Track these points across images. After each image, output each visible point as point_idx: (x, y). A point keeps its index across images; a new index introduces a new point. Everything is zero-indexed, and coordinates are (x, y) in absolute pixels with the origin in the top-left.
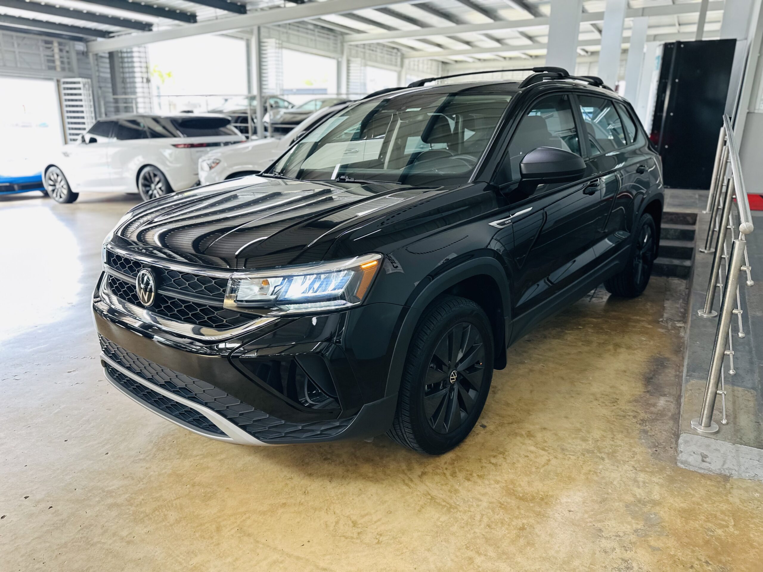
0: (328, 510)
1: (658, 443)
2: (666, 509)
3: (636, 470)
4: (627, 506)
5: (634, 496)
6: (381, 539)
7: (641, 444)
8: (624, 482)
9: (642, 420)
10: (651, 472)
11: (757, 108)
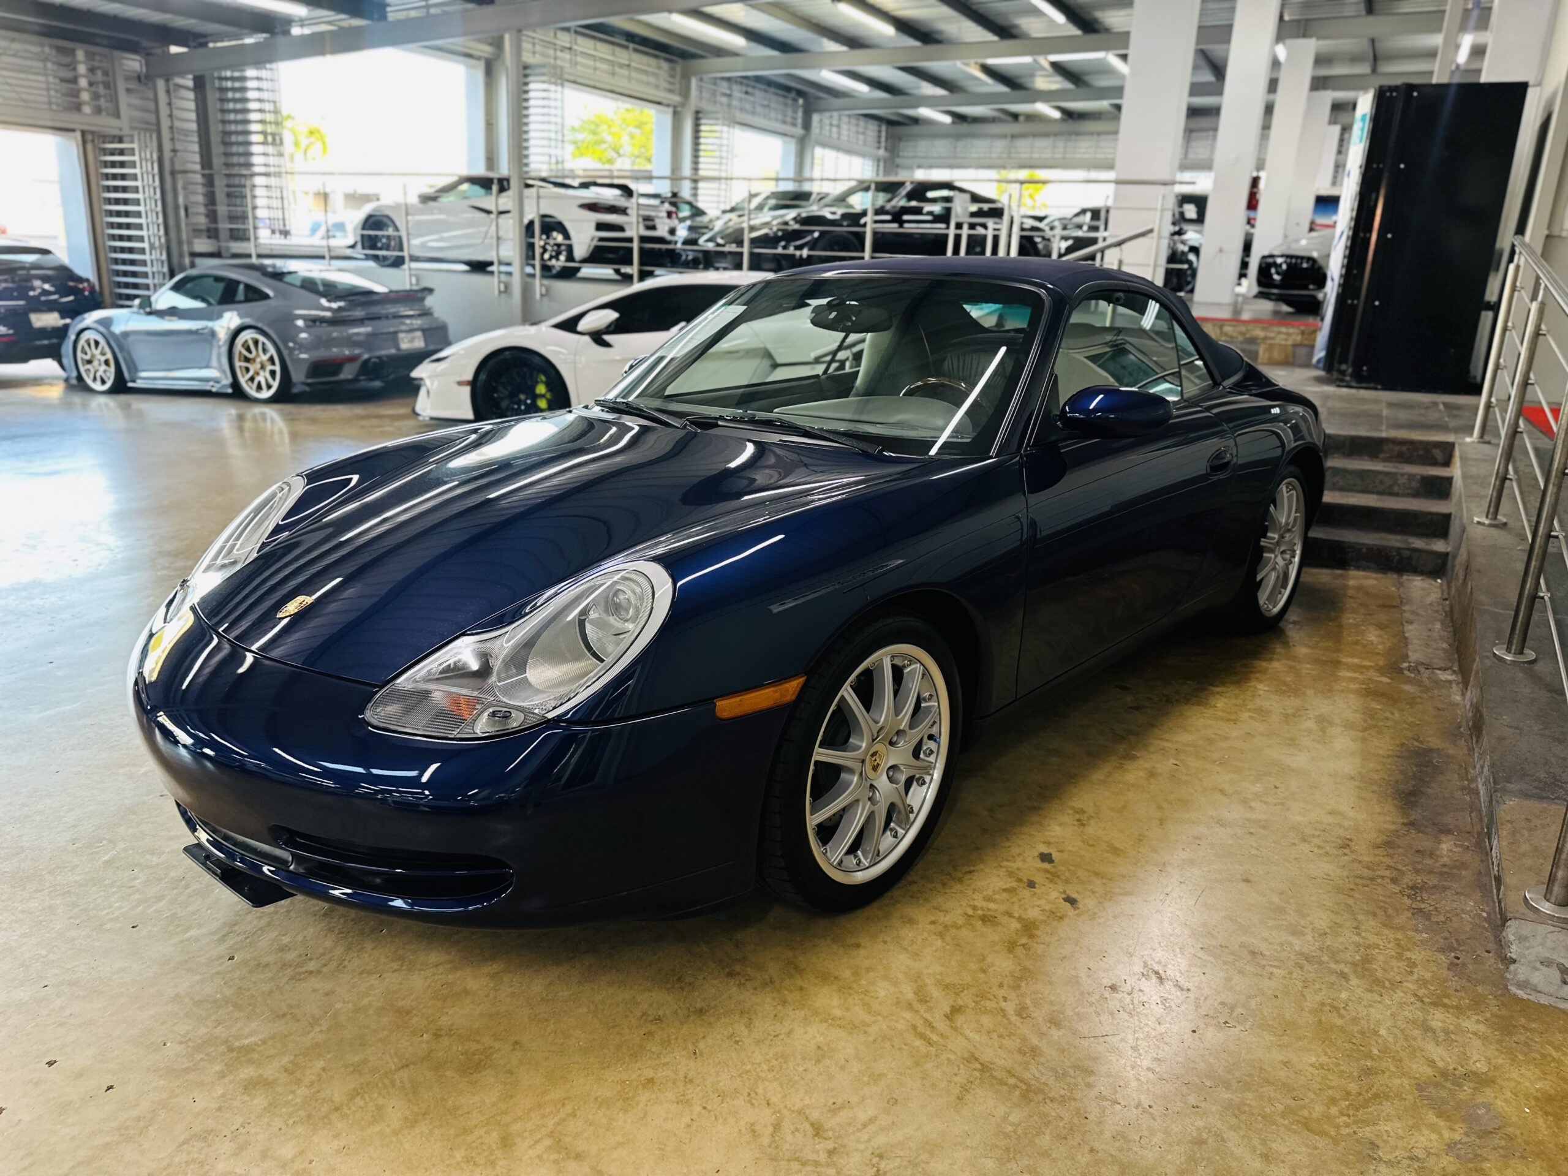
0: (753, 1095)
1: (1457, 940)
2: (1509, 1094)
3: (1422, 1001)
4: (1420, 1088)
5: (1432, 1063)
6: (882, 1166)
7: (1421, 941)
8: (1402, 1031)
9: (1412, 888)
10: (1457, 1007)
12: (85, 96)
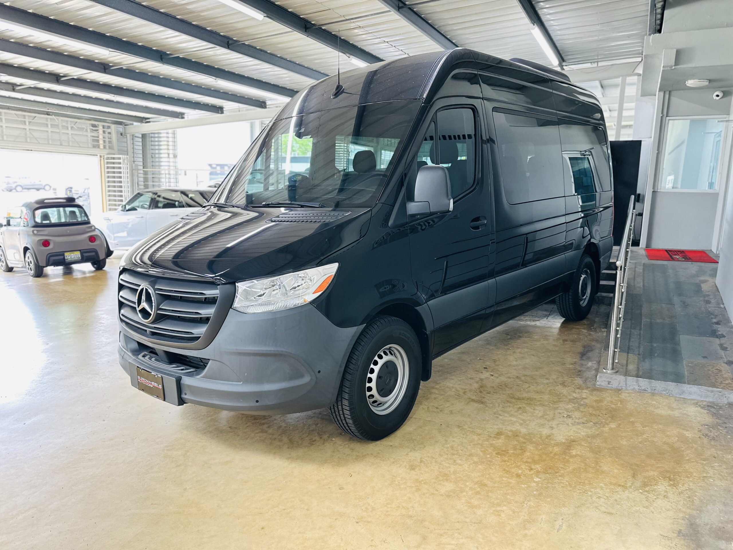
2: (589, 400)
3: (575, 388)
4: (570, 400)
7: (578, 379)
8: (569, 393)
10: (583, 389)
11: (659, 188)
12: (101, 142)
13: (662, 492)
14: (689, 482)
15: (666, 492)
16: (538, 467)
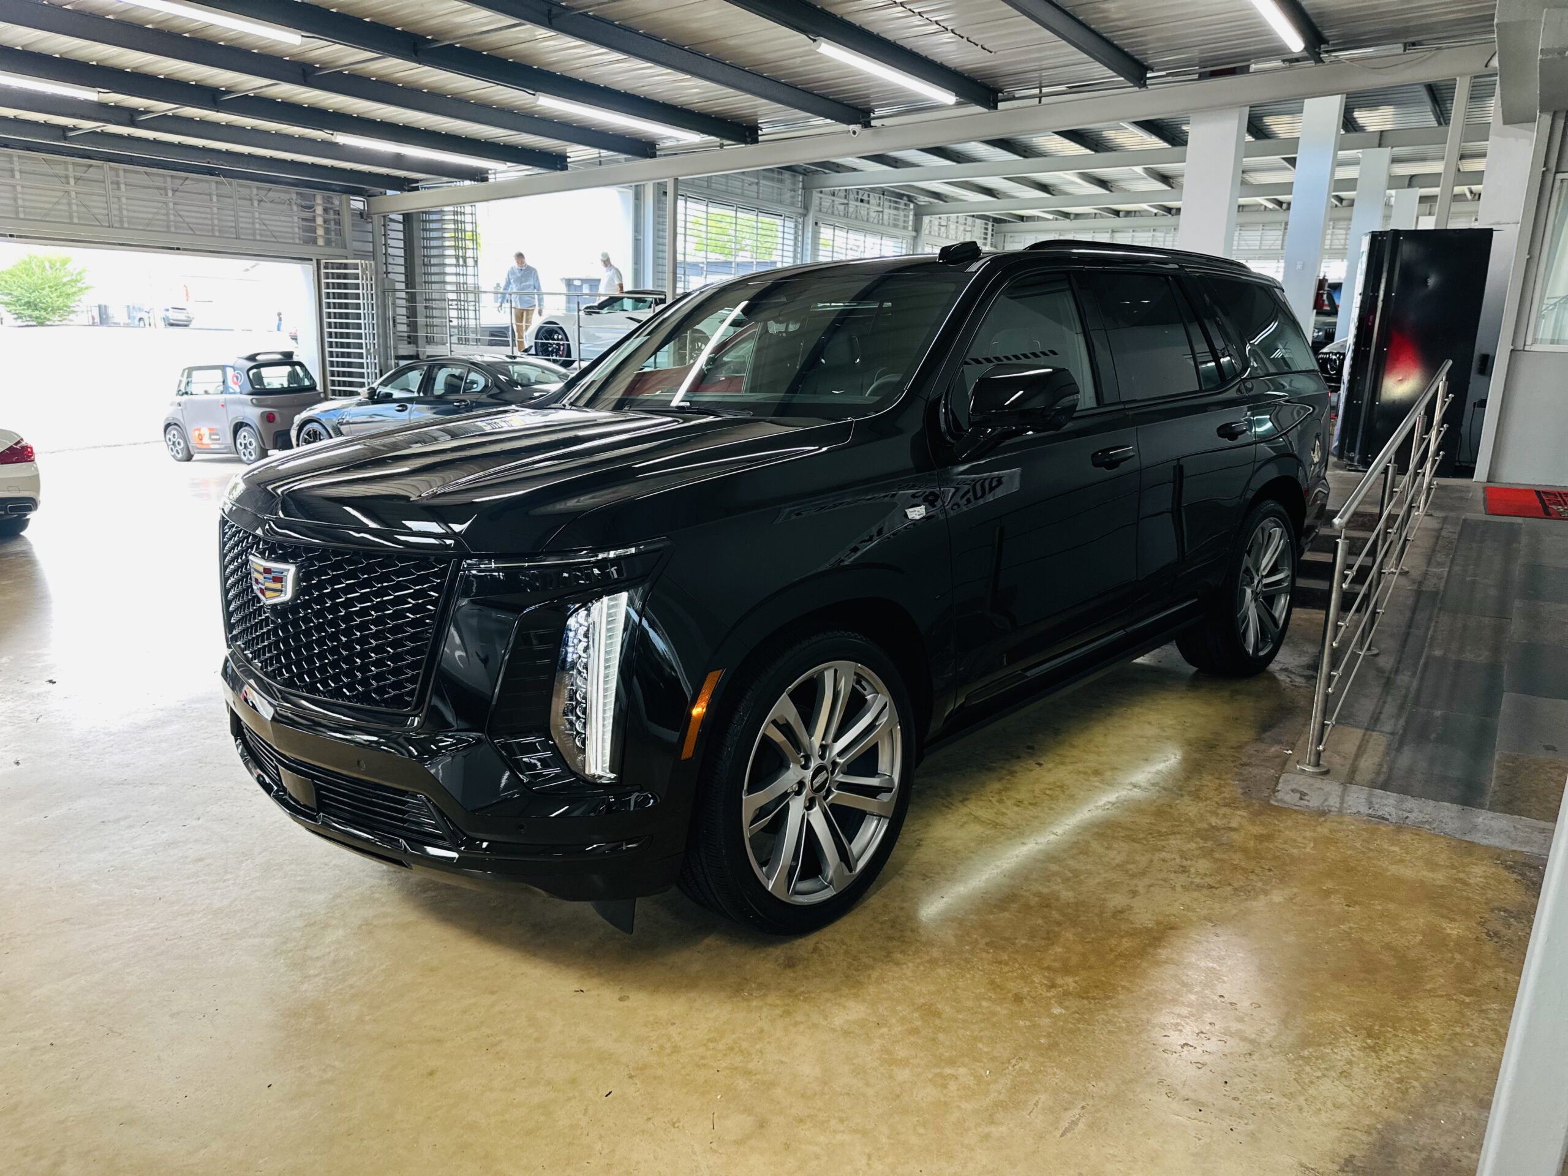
1: (1253, 784)
2: (1242, 834)
3: (1219, 805)
4: (1198, 831)
7: (1233, 784)
8: (1201, 814)
10: (1236, 807)
11: (1529, 341)
12: (320, 232)
13: (1342, 1063)
14: (1412, 1045)
15: (1350, 1063)
16: (1069, 982)
